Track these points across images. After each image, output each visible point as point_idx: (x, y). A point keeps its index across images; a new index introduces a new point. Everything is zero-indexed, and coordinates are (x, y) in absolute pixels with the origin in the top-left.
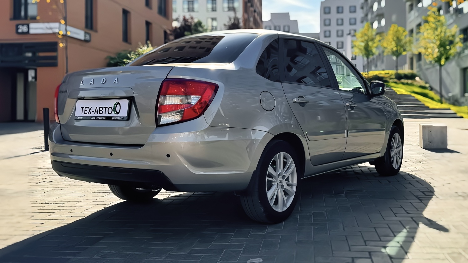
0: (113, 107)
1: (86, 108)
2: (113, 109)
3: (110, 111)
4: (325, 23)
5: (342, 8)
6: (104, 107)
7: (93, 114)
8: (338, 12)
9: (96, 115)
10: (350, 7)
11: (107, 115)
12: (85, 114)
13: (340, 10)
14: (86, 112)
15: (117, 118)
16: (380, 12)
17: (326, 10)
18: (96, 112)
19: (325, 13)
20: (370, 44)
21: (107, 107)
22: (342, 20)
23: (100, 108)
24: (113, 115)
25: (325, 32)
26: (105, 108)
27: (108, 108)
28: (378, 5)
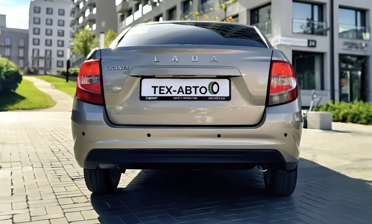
0: (207, 87)
1: (160, 87)
2: (208, 89)
3: (203, 90)
4: (34, 21)
5: (52, 9)
6: (193, 87)
7: (174, 94)
8: (48, 13)
9: (181, 94)
10: (59, 10)
11: (199, 94)
12: (160, 93)
13: (49, 11)
14: (162, 92)
15: (215, 98)
16: (92, 18)
17: (35, 9)
18: (181, 92)
19: (35, 12)
20: (88, 44)
21: (198, 87)
22: (52, 20)
23: (186, 87)
24: (208, 94)
25: (34, 29)
26: (196, 87)
27: (200, 87)
28: (90, 12)
